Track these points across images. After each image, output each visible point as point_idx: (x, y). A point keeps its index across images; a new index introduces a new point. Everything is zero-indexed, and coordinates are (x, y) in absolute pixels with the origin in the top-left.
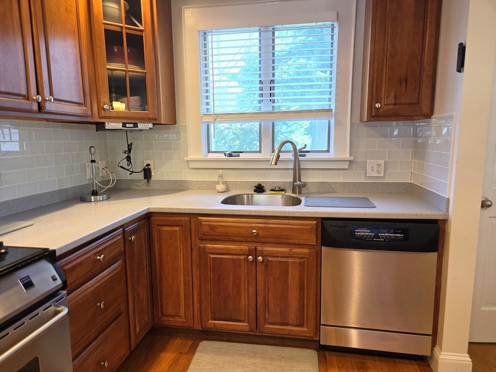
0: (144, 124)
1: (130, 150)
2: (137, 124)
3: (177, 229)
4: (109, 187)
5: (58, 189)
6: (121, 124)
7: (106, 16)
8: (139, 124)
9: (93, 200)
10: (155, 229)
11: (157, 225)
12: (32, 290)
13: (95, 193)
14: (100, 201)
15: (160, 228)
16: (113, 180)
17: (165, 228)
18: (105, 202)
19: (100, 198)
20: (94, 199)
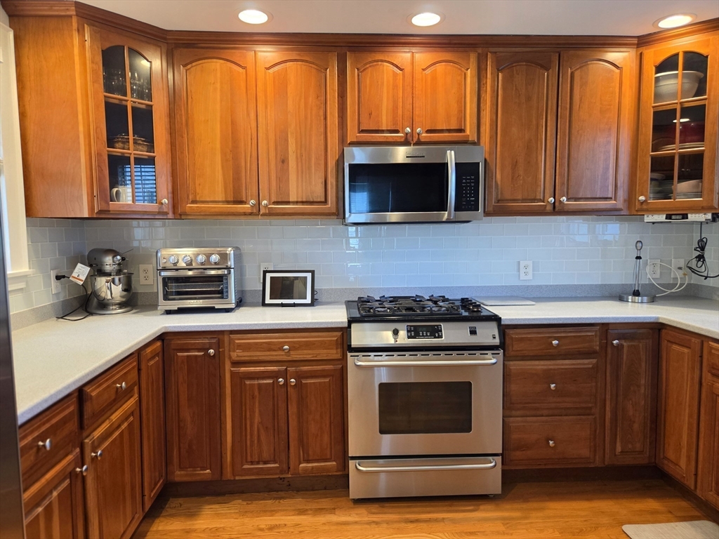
0: (697, 215)
1: (703, 248)
2: (687, 214)
3: (686, 350)
4: (673, 291)
5: (600, 283)
6: (665, 216)
7: (658, 96)
8: (689, 216)
9: (630, 300)
10: (664, 343)
11: (668, 341)
12: (473, 336)
13: (636, 293)
14: (638, 302)
15: (670, 344)
16: (681, 285)
17: (675, 347)
18: (645, 306)
19: (638, 300)
20: (632, 299)
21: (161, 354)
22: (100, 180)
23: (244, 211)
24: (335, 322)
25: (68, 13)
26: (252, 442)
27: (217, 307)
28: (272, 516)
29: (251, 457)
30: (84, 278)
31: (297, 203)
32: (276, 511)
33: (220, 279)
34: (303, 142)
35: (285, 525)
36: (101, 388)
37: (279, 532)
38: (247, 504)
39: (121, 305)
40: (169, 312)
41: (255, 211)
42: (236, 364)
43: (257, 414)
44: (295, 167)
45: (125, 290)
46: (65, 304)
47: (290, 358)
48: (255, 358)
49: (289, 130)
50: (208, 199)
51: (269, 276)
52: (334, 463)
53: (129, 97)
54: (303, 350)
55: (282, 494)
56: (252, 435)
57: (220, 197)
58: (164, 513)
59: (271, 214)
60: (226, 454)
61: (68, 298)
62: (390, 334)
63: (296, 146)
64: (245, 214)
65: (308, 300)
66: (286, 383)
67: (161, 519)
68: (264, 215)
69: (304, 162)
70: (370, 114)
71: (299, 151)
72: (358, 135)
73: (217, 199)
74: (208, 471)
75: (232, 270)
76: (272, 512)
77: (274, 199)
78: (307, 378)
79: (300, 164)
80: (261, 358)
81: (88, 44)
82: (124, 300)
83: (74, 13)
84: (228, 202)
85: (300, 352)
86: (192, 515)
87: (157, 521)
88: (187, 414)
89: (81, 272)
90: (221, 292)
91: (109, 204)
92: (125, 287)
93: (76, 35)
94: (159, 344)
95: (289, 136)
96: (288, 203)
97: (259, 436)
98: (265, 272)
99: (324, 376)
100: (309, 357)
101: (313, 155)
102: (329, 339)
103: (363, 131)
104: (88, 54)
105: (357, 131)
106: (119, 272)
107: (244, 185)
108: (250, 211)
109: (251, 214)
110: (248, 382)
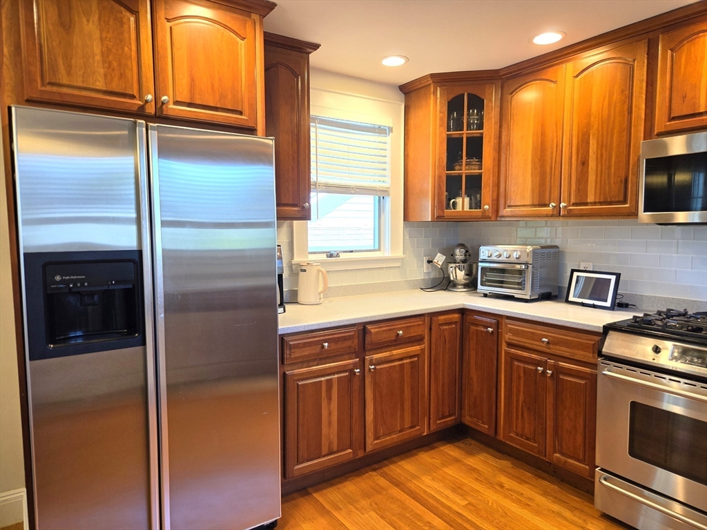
21: (459, 324)
22: (440, 195)
23: (546, 213)
24: (591, 326)
25: (429, 83)
26: (517, 416)
27: (516, 296)
28: (520, 483)
29: (516, 428)
30: (441, 264)
31: (595, 203)
32: (526, 483)
33: (521, 272)
34: (605, 141)
35: (522, 494)
36: (381, 329)
37: (512, 495)
38: (512, 467)
39: (466, 286)
40: (485, 295)
41: (555, 213)
42: (510, 345)
43: (522, 394)
44: (595, 168)
45: (467, 275)
46: (434, 280)
47: (548, 351)
48: (522, 344)
49: (591, 131)
50: (519, 204)
51: (576, 274)
52: (587, 467)
53: (465, 131)
54: (561, 346)
55: (546, 475)
56: (517, 409)
57: (528, 202)
58: (457, 444)
59: (570, 215)
60: (500, 417)
61: (437, 276)
62: (649, 349)
63: (597, 148)
64: (547, 216)
65: (608, 304)
66: (544, 372)
67: (451, 445)
68: (564, 216)
69: (604, 162)
70: (684, 97)
71: (599, 152)
72: (668, 123)
73: (526, 204)
74: (486, 426)
75: (530, 266)
76: (521, 481)
77: (573, 201)
78: (565, 374)
79: (599, 165)
80: (526, 345)
81: (438, 100)
82: (467, 282)
83: (431, 82)
84: (534, 206)
85: (558, 347)
86: (470, 453)
87: (448, 445)
88: (474, 375)
89: (440, 259)
90: (519, 284)
91: (444, 211)
92: (467, 272)
93: (432, 96)
94: (456, 316)
95: (591, 137)
96: (586, 204)
97: (522, 413)
98: (573, 271)
99: (582, 378)
100: (566, 354)
101: (614, 154)
102: (586, 341)
103: (674, 118)
104: (438, 108)
105: (666, 119)
106: (464, 261)
107: (548, 189)
108: (551, 213)
109: (552, 216)
110: (516, 363)
